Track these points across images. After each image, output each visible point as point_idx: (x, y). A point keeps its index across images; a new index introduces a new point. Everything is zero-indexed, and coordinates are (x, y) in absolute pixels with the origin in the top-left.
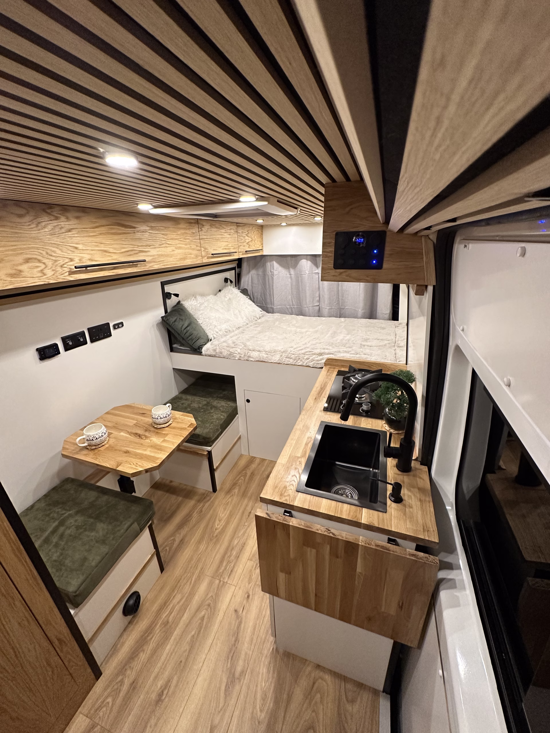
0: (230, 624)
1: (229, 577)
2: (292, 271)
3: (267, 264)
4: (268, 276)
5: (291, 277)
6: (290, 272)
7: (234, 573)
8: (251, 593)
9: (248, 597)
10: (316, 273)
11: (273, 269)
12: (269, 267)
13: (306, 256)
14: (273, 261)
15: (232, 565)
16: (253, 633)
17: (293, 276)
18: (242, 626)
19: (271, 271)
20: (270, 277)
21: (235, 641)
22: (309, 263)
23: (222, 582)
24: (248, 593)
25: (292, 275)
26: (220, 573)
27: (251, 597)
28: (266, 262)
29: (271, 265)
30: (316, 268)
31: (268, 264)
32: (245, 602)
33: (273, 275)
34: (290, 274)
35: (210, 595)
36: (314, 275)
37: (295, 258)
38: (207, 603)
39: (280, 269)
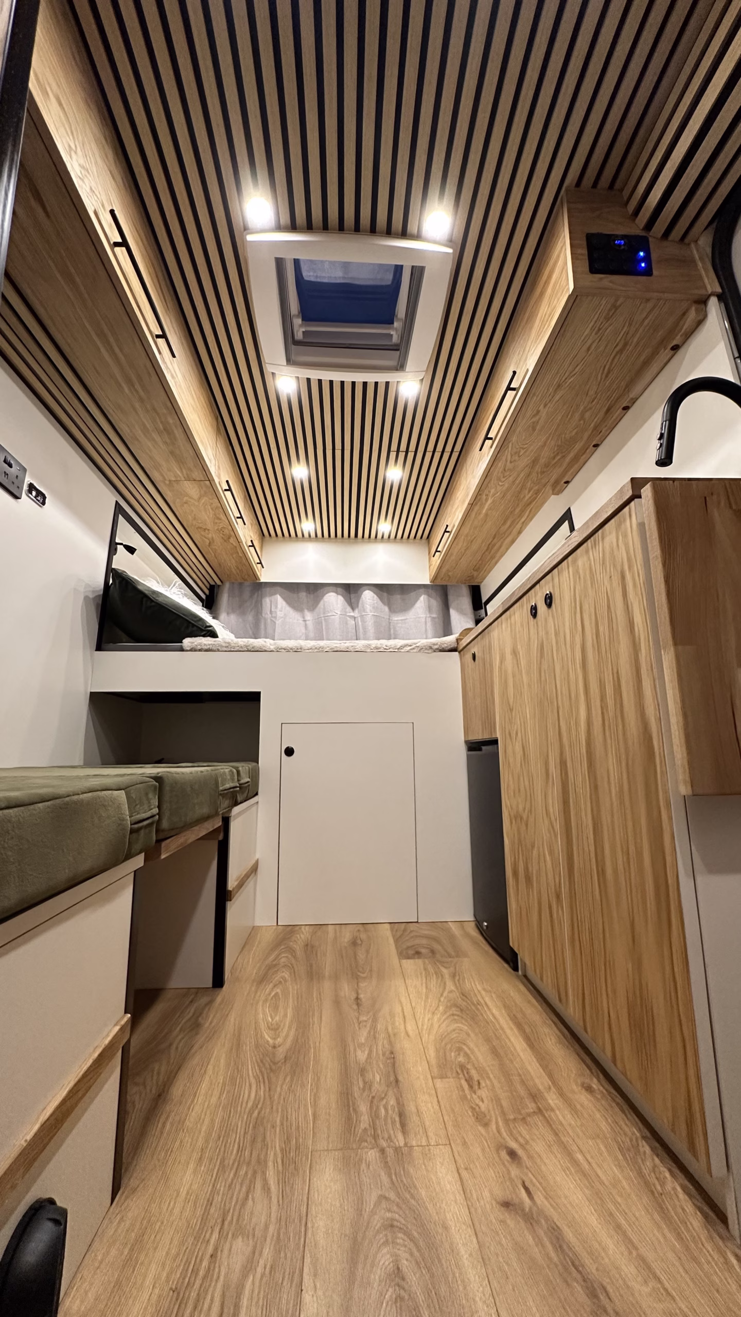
0: (520, 1249)
1: (404, 1132)
2: (309, 616)
3: (263, 600)
4: (265, 620)
5: (306, 626)
6: (304, 618)
7: (415, 1118)
8: (514, 1145)
9: (512, 1154)
10: (351, 617)
11: (276, 607)
12: (268, 605)
13: (336, 587)
14: (275, 594)
15: (392, 1102)
16: (630, 1244)
17: (310, 624)
18: (569, 1234)
19: (271, 611)
20: (269, 620)
21: (593, 1294)
22: (340, 598)
23: (390, 1152)
24: (501, 1146)
25: (307, 622)
26: (365, 1130)
27: (520, 1152)
28: (262, 598)
29: (271, 602)
30: (351, 610)
31: (267, 601)
32: (514, 1171)
33: (275, 617)
34: (305, 621)
35: (371, 1198)
36: (348, 619)
37: (315, 590)
38: (377, 1222)
39: (288, 609)
